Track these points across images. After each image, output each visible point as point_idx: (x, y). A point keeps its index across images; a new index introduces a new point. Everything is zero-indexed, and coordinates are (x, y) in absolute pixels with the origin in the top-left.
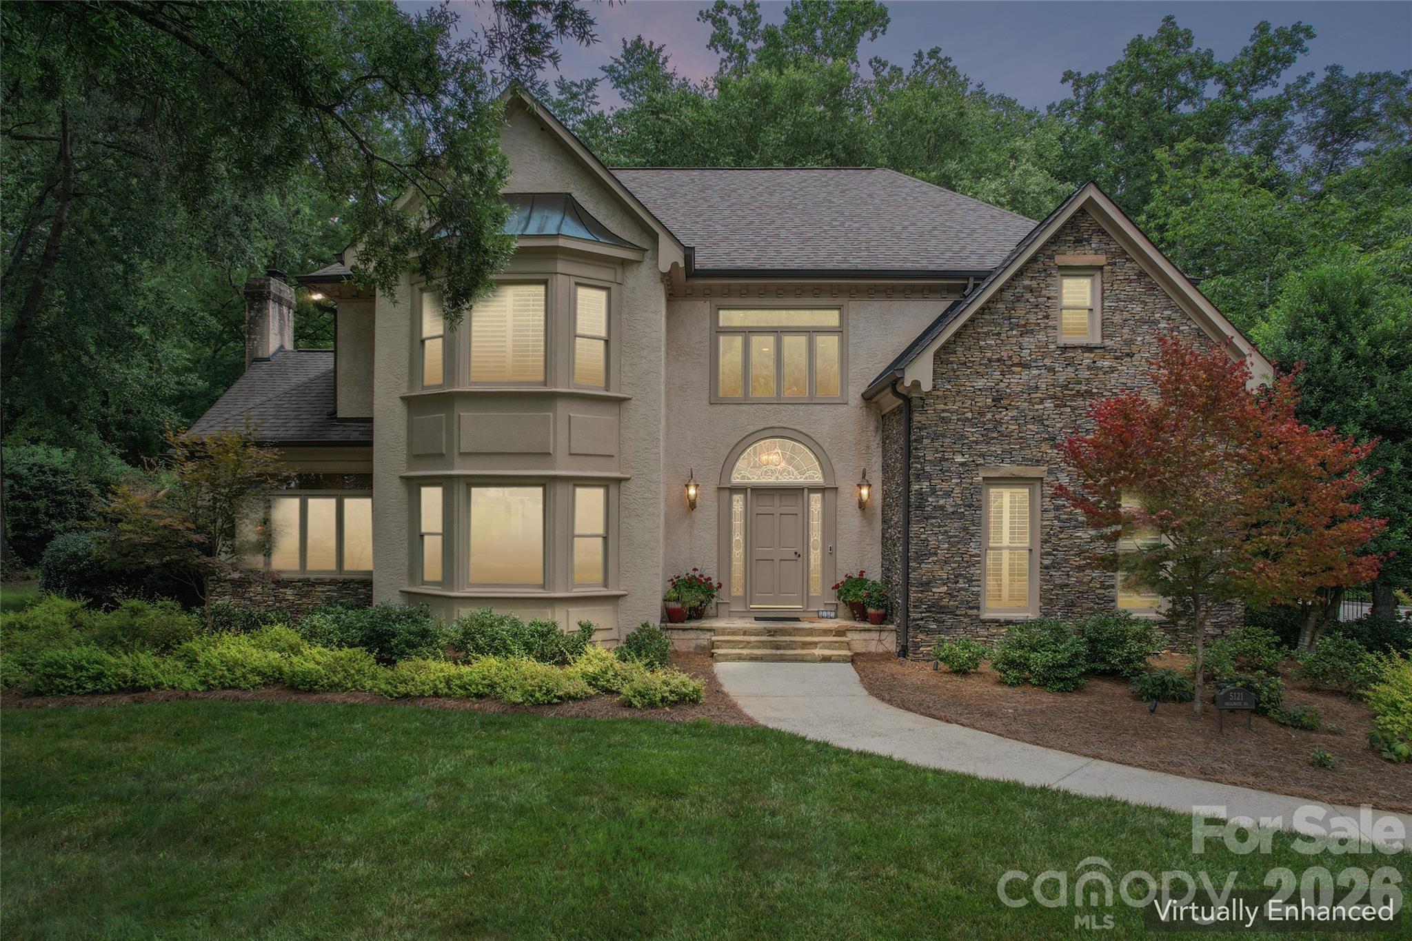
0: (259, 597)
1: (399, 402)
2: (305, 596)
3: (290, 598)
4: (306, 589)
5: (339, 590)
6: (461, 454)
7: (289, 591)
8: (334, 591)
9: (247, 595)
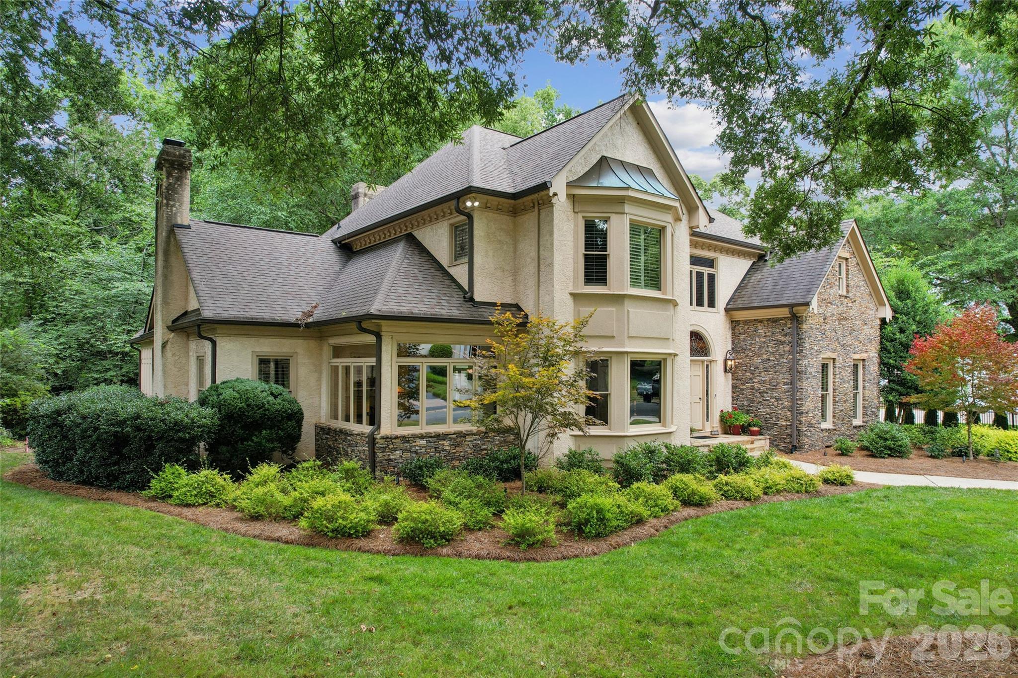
0: (423, 450)
1: (569, 297)
2: (458, 446)
3: (447, 448)
4: (458, 440)
5: (482, 439)
6: (629, 337)
7: (446, 443)
8: (479, 440)
9: (413, 449)
